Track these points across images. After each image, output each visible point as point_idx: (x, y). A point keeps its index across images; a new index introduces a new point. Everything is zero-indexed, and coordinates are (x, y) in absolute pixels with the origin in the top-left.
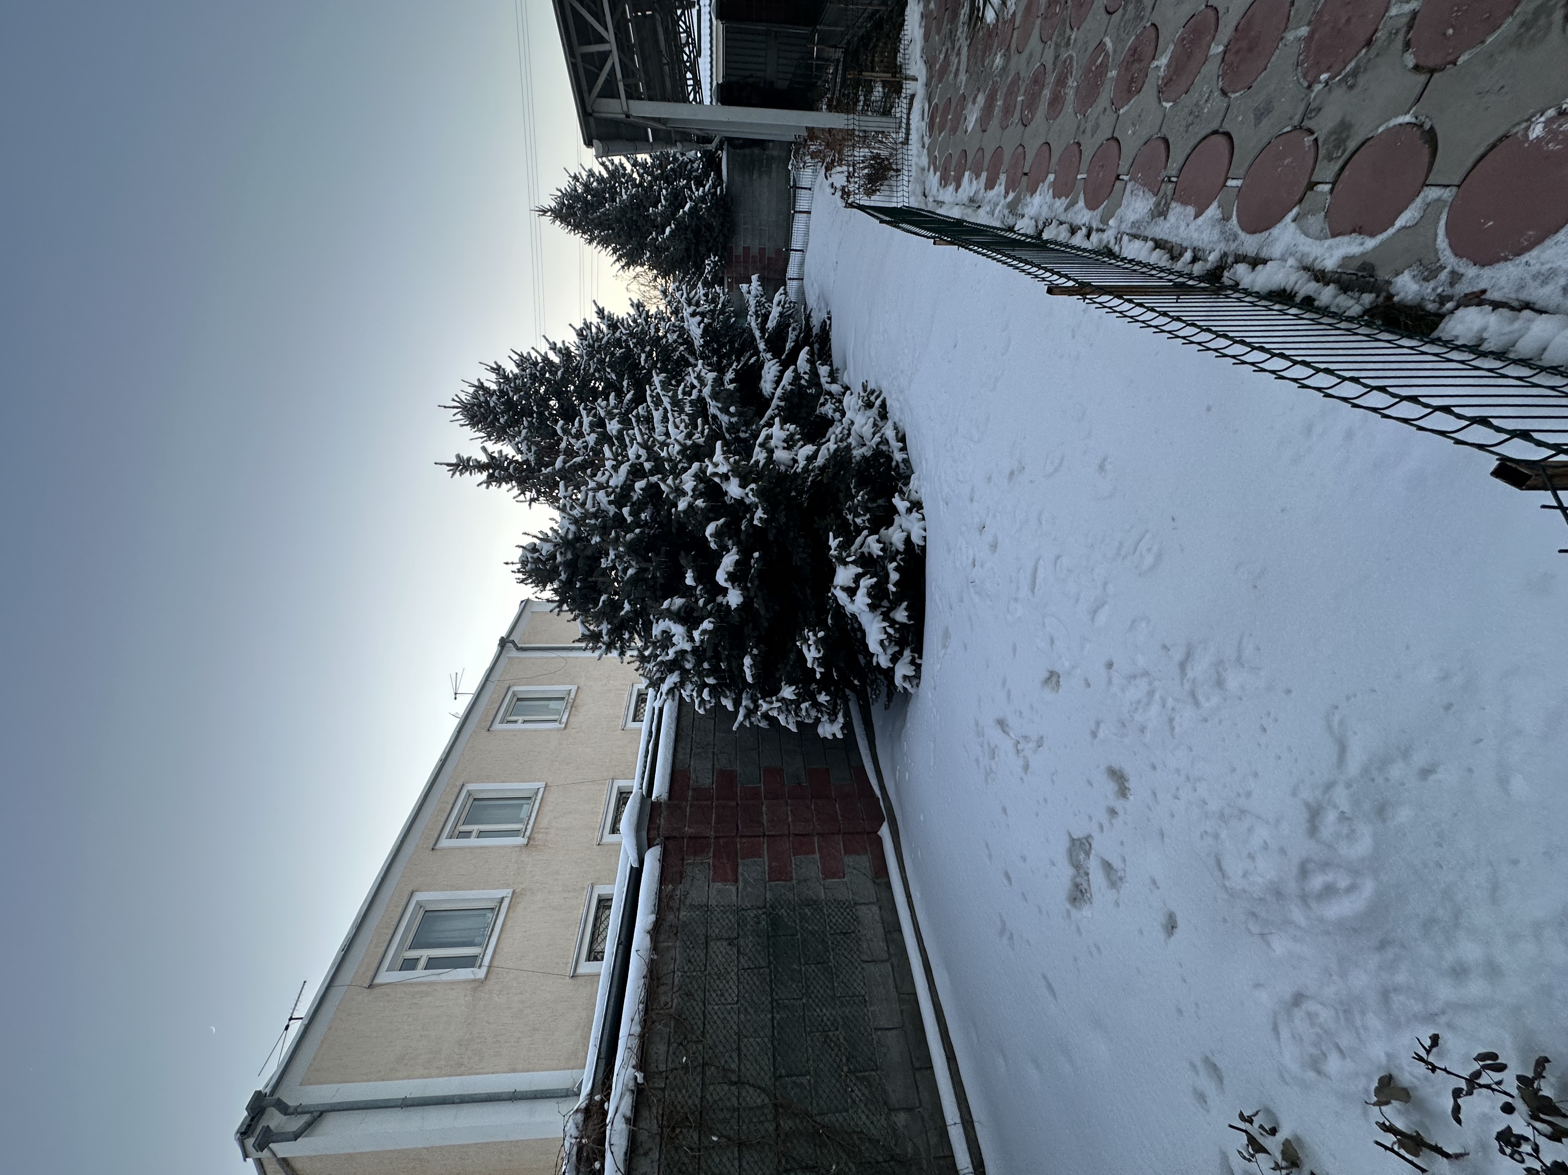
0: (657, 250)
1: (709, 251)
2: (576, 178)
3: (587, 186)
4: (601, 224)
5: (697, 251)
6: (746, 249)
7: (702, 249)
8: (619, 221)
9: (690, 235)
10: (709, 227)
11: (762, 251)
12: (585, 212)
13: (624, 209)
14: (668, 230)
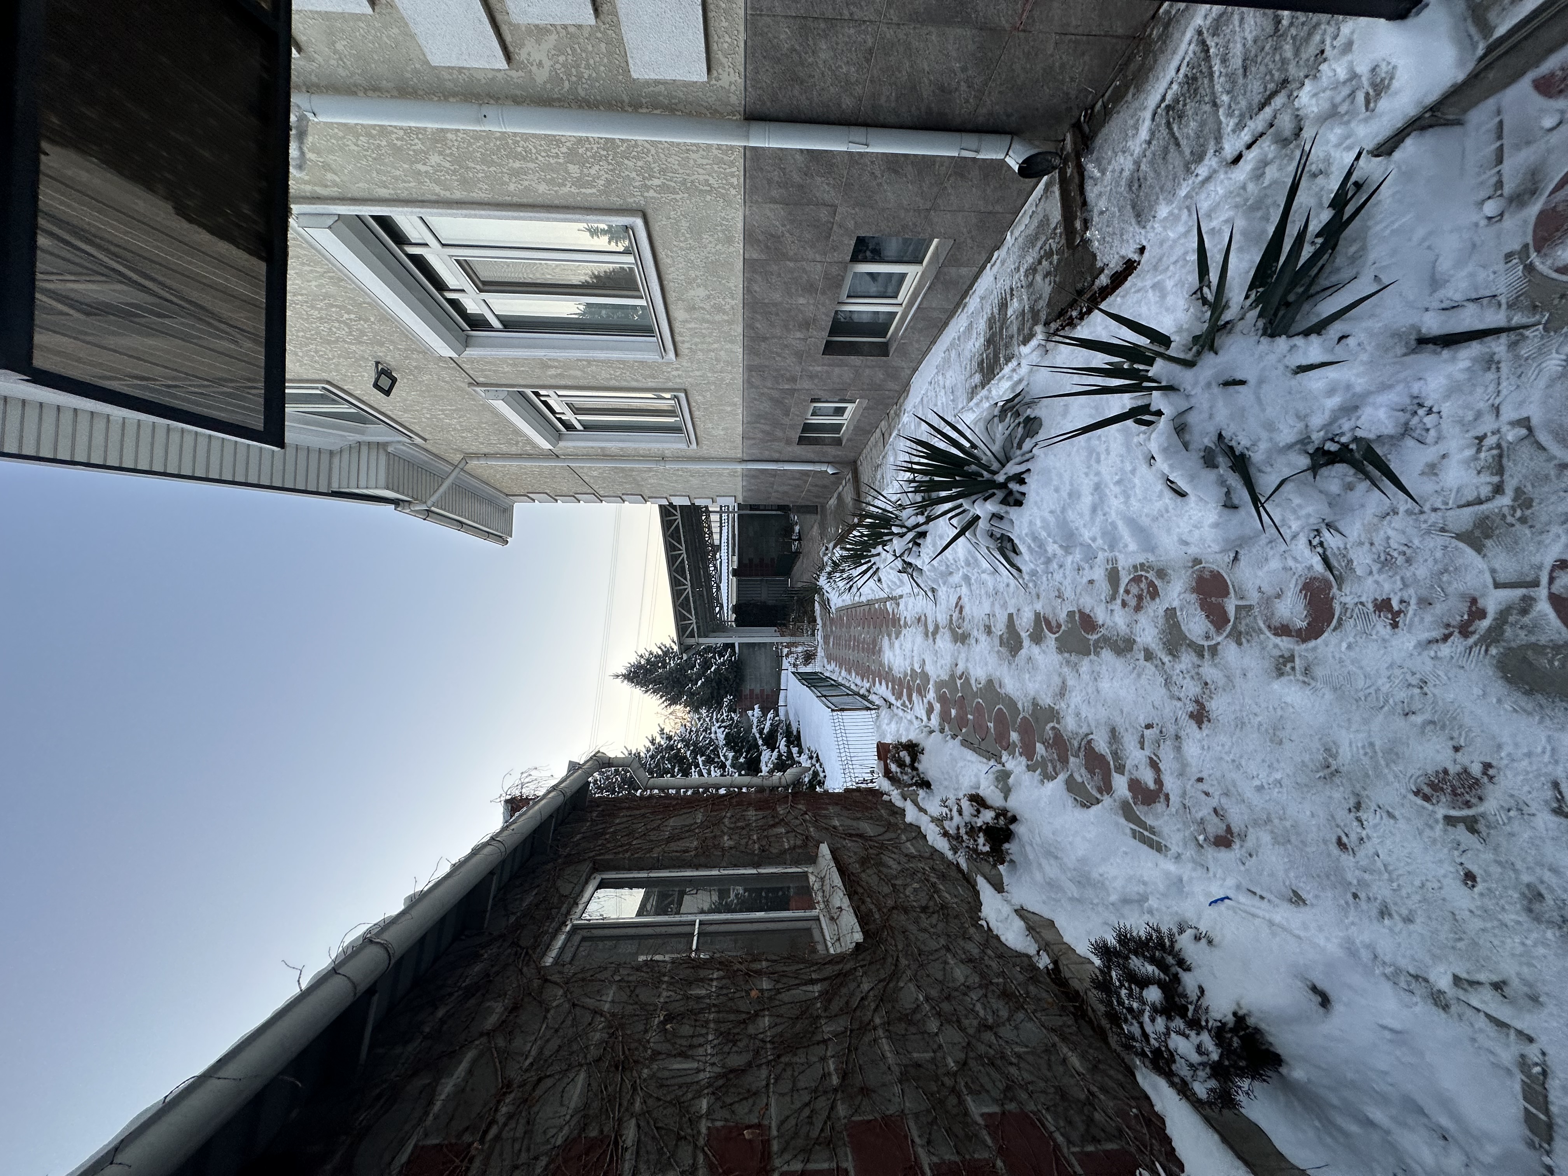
0: (691, 694)
1: (727, 693)
2: (641, 656)
3: (648, 660)
4: (655, 682)
5: (718, 693)
6: (752, 691)
7: (722, 692)
8: (667, 679)
9: (714, 684)
10: (727, 679)
11: (762, 691)
12: (645, 674)
13: (671, 672)
14: (700, 683)
